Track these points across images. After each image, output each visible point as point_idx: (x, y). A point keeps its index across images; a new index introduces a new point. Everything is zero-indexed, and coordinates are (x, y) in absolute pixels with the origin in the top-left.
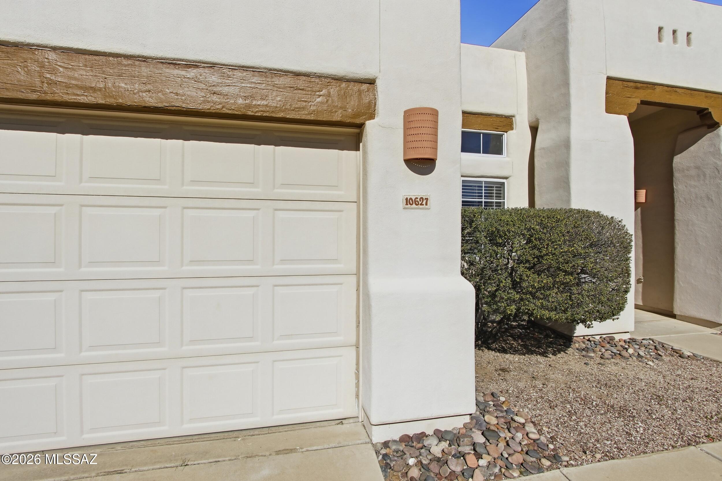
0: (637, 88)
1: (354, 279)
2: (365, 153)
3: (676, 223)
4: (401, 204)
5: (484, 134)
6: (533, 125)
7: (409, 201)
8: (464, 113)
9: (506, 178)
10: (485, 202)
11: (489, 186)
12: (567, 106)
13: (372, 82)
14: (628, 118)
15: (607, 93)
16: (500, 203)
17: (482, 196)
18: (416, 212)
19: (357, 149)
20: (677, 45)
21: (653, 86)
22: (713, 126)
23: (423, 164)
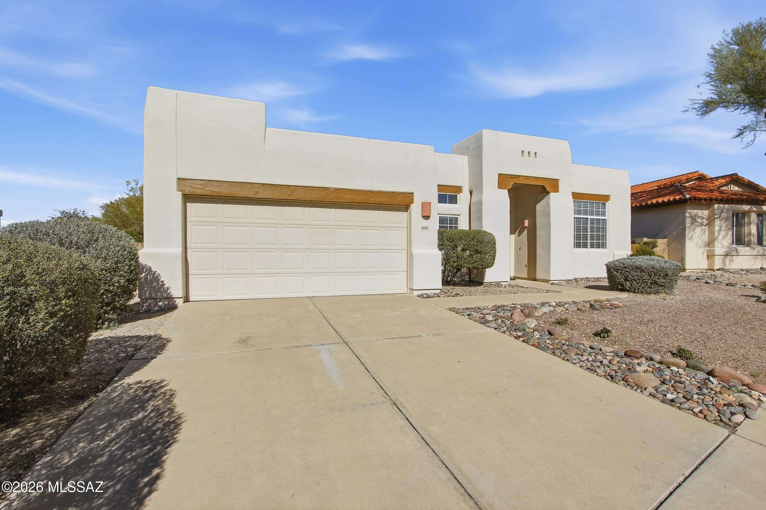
0: (512, 178)
1: (406, 251)
2: (410, 213)
3: (537, 236)
4: (421, 228)
5: (449, 195)
6: (471, 191)
7: (423, 228)
8: (438, 185)
9: (459, 215)
10: (449, 226)
11: (451, 219)
12: (482, 186)
13: (412, 193)
14: (508, 191)
15: (498, 180)
16: (456, 226)
17: (448, 223)
18: (425, 231)
19: (407, 211)
20: (530, 158)
21: (519, 176)
22: (548, 193)
23: (426, 217)
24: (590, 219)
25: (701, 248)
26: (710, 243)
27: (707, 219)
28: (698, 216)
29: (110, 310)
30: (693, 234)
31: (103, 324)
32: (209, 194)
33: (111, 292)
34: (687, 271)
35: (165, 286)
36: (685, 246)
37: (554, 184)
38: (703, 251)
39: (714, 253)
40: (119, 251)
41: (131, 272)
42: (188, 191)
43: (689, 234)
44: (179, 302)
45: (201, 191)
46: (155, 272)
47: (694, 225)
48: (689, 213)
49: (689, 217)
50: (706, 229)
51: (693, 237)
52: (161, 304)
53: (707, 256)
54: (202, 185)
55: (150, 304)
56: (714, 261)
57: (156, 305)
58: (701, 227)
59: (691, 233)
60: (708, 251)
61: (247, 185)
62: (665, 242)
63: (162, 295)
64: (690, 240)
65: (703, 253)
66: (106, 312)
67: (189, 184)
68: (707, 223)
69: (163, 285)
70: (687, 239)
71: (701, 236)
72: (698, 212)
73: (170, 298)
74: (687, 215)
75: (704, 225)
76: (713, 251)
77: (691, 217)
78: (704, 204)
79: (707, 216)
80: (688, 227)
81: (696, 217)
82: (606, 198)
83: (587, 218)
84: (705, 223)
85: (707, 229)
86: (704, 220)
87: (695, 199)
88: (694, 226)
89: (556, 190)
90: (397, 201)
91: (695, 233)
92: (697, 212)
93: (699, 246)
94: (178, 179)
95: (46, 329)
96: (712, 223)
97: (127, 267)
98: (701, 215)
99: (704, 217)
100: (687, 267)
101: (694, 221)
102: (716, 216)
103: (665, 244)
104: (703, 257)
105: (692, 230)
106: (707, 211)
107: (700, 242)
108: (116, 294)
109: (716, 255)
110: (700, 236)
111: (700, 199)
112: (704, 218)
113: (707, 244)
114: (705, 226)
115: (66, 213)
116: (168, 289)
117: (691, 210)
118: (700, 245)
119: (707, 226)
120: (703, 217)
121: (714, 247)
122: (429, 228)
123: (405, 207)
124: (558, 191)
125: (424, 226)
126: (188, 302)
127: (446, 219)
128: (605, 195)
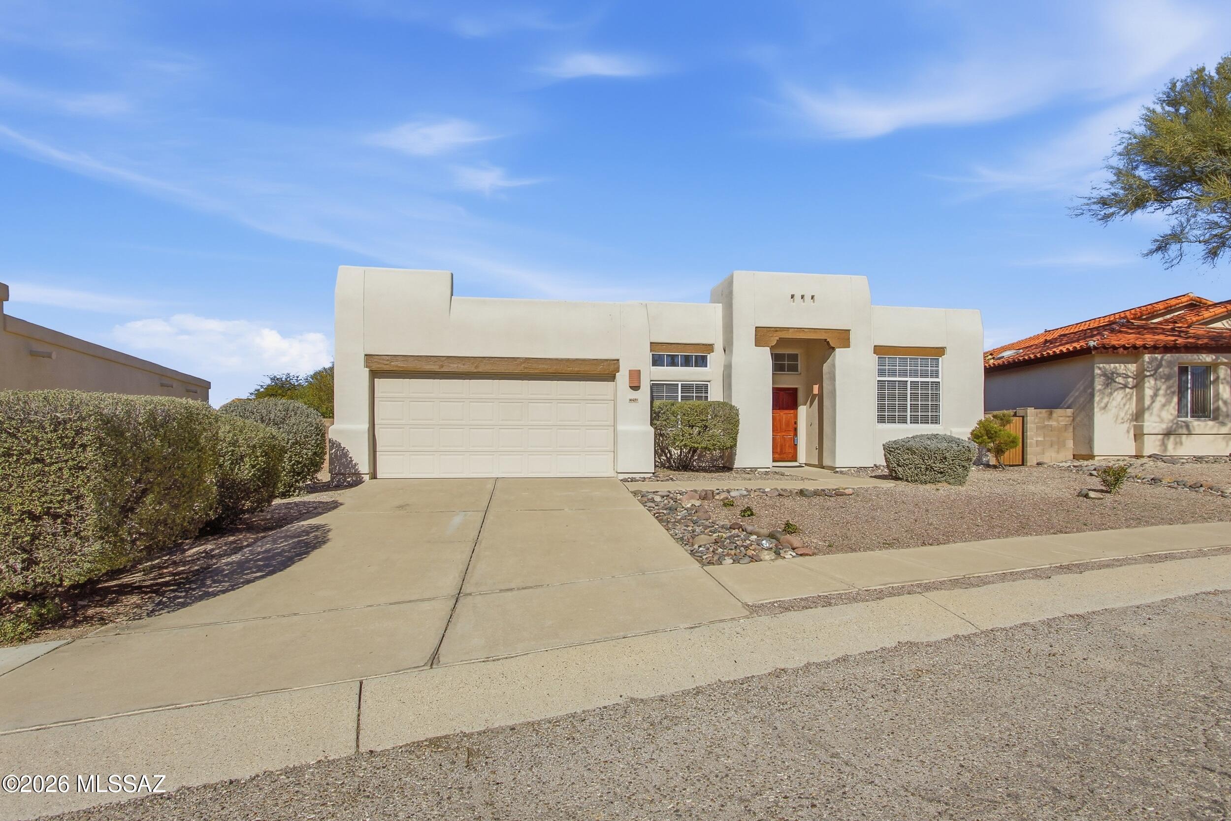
0: (776, 331)
1: (613, 427)
2: (616, 383)
3: (824, 408)
4: (628, 401)
5: (695, 356)
6: (724, 348)
7: (630, 401)
9: (709, 382)
10: (696, 396)
11: (698, 386)
12: (732, 344)
13: (618, 360)
14: (770, 349)
15: (756, 335)
16: (706, 397)
17: (693, 392)
19: (612, 382)
20: (804, 304)
21: (787, 329)
22: (833, 349)
23: (635, 388)
24: (911, 382)
25: (1123, 423)
26: (1138, 416)
27: (1135, 377)
28: (1117, 374)
29: (301, 479)
30: (1108, 402)
31: (294, 492)
32: (395, 369)
33: (300, 463)
34: (1096, 458)
35: (353, 462)
36: (1093, 420)
37: (844, 337)
38: (1128, 428)
39: (1143, 430)
40: (307, 427)
41: (317, 446)
42: (375, 367)
43: (1101, 402)
44: (366, 478)
45: (387, 366)
46: (344, 448)
47: (1109, 387)
48: (1100, 369)
49: (1101, 375)
50: (1133, 393)
51: (1109, 405)
52: (349, 480)
53: (1135, 435)
54: (388, 360)
55: (340, 479)
56: (1143, 443)
57: (345, 480)
58: (1123, 390)
59: (1106, 400)
60: (1135, 426)
61: (432, 358)
62: (1070, 414)
63: (350, 472)
64: (1103, 411)
65: (1128, 432)
66: (297, 481)
67: (376, 360)
68: (1135, 384)
69: (352, 461)
70: (1096, 410)
71: (1124, 405)
72: (1118, 368)
73: (358, 474)
74: (1097, 371)
75: (1129, 388)
76: (1142, 427)
77: (1104, 374)
78: (1123, 355)
79: (1135, 373)
80: (1100, 390)
81: (1115, 375)
82: (940, 351)
83: (907, 382)
84: (1131, 383)
85: (1135, 394)
86: (1130, 380)
87: (1104, 347)
88: (1111, 389)
89: (846, 343)
90: (599, 369)
91: (1113, 399)
92: (1115, 368)
93: (1120, 421)
94: (366, 355)
95: (250, 475)
96: (1141, 384)
97: (314, 441)
98: (1124, 372)
99: (1130, 374)
100: (1096, 452)
101: (1110, 381)
102: (1148, 374)
103: (1069, 417)
104: (1128, 437)
105: (1107, 396)
106: (1135, 365)
107: (1122, 414)
108: (305, 465)
109: (1145, 433)
110: (1122, 404)
111: (1114, 348)
112: (1130, 377)
113: (1134, 417)
114: (1131, 388)
115: (277, 379)
116: (356, 465)
117: (1105, 365)
118: (1122, 419)
119: (1135, 389)
120: (1128, 375)
121: (1143, 421)
122: (639, 400)
123: (610, 376)
124: (848, 346)
125: (632, 398)
126: (374, 478)
127: (691, 386)
128: (937, 348)
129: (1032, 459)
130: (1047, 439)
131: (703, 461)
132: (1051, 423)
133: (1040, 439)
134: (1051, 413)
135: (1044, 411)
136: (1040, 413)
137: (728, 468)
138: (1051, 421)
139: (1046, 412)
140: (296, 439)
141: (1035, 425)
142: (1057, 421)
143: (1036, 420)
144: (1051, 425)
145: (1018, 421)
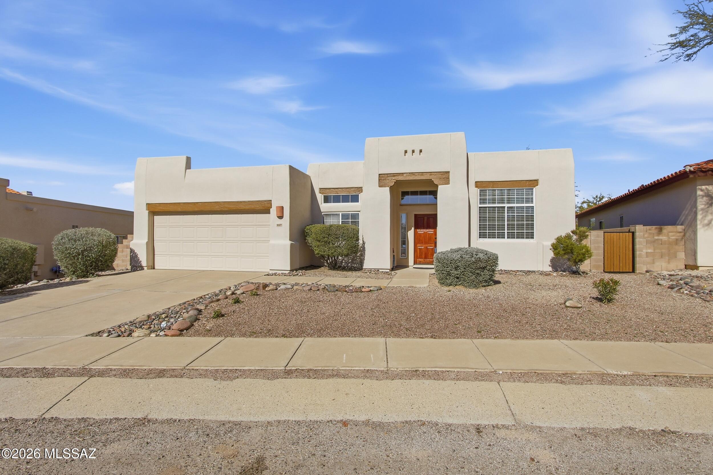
0: (394, 176)
2: (271, 215)
5: (351, 195)
7: (277, 225)
9: (360, 211)
11: (352, 215)
13: (271, 200)
14: (390, 188)
15: (379, 180)
17: (350, 219)
18: (279, 228)
20: (413, 156)
21: (402, 174)
22: (438, 186)
23: (281, 217)
24: (507, 207)
34: (700, 268)
35: (140, 260)
36: (697, 235)
37: (442, 177)
42: (152, 210)
43: (704, 219)
44: (146, 269)
45: (157, 209)
46: (136, 252)
47: (710, 206)
48: (701, 190)
49: (703, 195)
51: (712, 222)
52: (138, 269)
55: (134, 269)
59: (709, 218)
62: (681, 230)
63: (138, 265)
64: (705, 227)
67: (151, 206)
70: (699, 226)
73: (141, 266)
74: (699, 192)
77: (707, 195)
80: (702, 209)
82: (534, 183)
83: (505, 207)
89: (446, 181)
90: (261, 206)
94: (147, 204)
100: (700, 263)
101: (711, 201)
103: (680, 232)
111: (712, 171)
117: (705, 187)
122: (283, 225)
123: (267, 211)
124: (448, 183)
125: (279, 223)
126: (154, 269)
127: (348, 215)
128: (530, 181)
129: (641, 267)
130: (657, 251)
131: (355, 263)
132: (660, 237)
133: (649, 251)
134: (661, 230)
135: (654, 227)
136: (650, 230)
137: (360, 268)
138: (661, 236)
139: (656, 228)
140: (84, 248)
141: (645, 240)
142: (668, 235)
143: (646, 236)
144: (661, 239)
145: (627, 237)
